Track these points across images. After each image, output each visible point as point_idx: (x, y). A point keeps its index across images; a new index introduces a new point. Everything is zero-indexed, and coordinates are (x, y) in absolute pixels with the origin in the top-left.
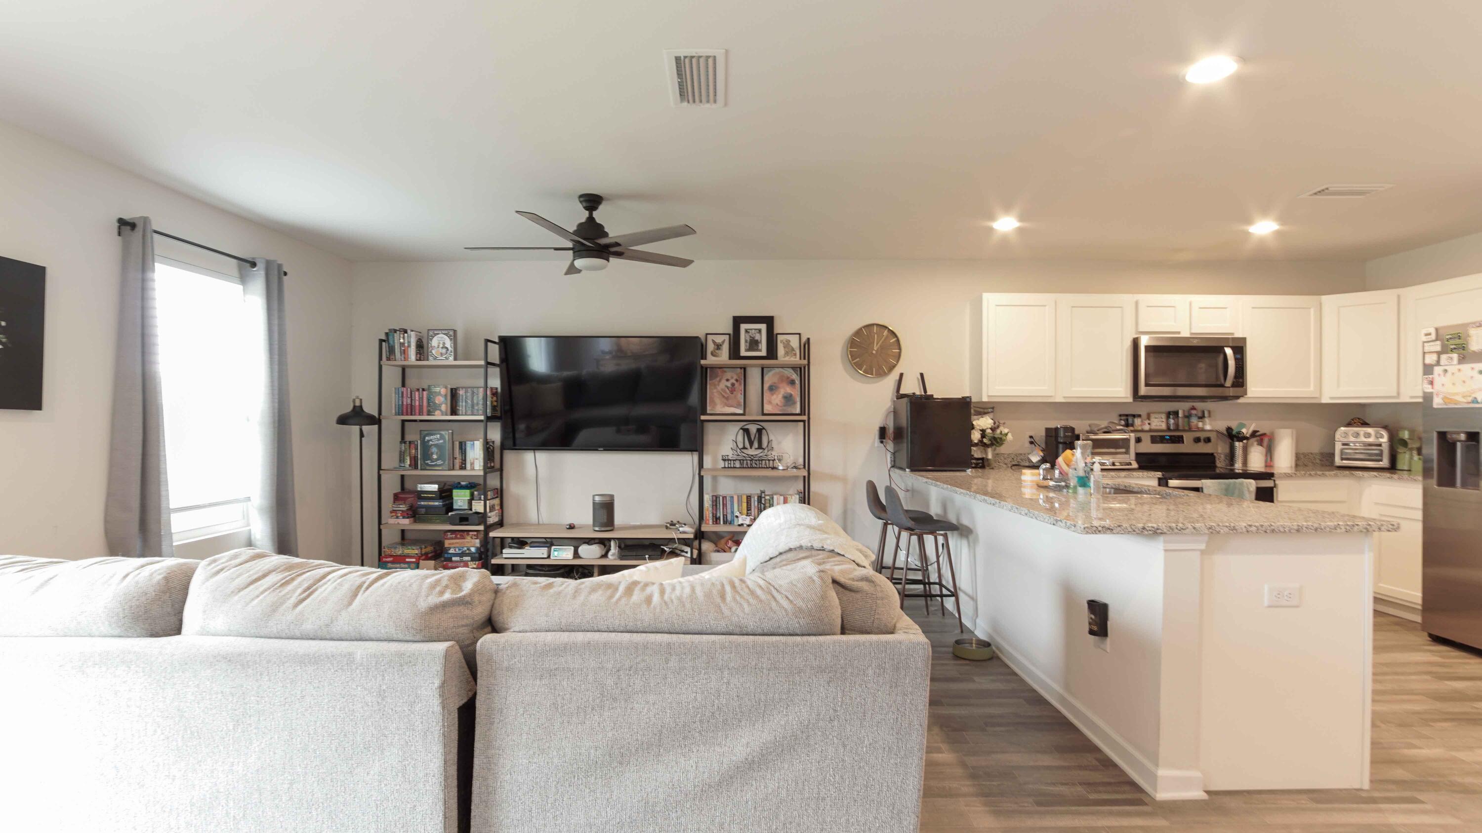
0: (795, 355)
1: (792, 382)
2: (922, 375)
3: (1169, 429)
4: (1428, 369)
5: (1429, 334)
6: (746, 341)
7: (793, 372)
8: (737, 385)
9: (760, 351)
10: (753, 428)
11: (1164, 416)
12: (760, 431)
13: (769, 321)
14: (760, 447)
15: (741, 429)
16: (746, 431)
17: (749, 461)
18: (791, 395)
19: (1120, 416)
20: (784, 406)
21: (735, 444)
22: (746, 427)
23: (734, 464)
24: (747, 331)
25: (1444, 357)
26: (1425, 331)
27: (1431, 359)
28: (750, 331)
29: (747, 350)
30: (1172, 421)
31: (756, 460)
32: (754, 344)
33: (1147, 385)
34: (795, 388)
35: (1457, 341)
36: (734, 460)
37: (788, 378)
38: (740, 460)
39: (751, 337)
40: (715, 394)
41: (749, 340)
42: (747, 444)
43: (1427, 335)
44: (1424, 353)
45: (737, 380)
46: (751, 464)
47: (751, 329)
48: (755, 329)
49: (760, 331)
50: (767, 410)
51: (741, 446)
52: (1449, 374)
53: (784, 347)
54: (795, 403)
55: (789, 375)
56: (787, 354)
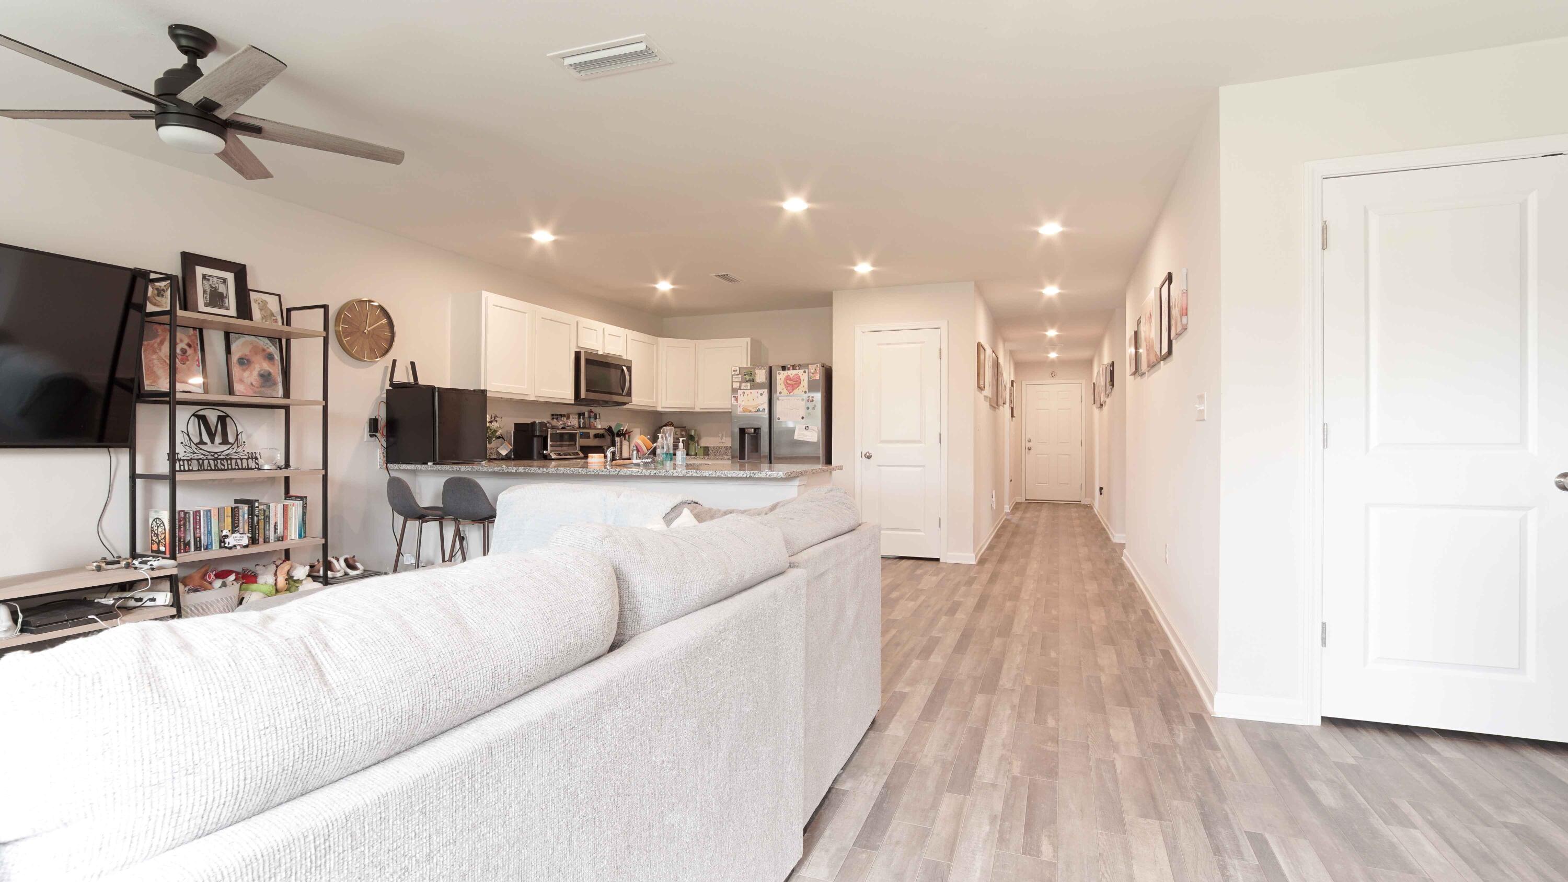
0: (276, 321)
1: (270, 357)
2: (413, 364)
3: (579, 427)
4: (734, 391)
5: (736, 371)
6: (205, 292)
7: (271, 344)
8: (190, 351)
9: (228, 308)
10: (212, 416)
11: (577, 416)
12: (222, 419)
13: (240, 272)
14: (225, 441)
15: (193, 415)
16: (202, 419)
17: (212, 462)
18: (270, 374)
19: (553, 415)
20: (262, 386)
21: (186, 437)
22: (201, 413)
23: (189, 465)
24: (204, 277)
25: (743, 385)
26: (733, 369)
27: (736, 385)
28: (211, 278)
29: (206, 305)
30: (582, 421)
31: (222, 459)
32: (216, 298)
33: (587, 390)
34: (274, 365)
35: (750, 376)
36: (188, 460)
37: (264, 350)
38: (198, 460)
39: (212, 287)
40: (155, 362)
41: (208, 291)
42: (206, 438)
43: (734, 371)
44: (733, 382)
45: (189, 345)
46: (215, 466)
47: (213, 277)
48: (218, 278)
49: (225, 281)
50: (239, 391)
51: (197, 440)
52: (746, 395)
53: (261, 310)
54: (275, 384)
55: (265, 347)
56: (264, 317)
